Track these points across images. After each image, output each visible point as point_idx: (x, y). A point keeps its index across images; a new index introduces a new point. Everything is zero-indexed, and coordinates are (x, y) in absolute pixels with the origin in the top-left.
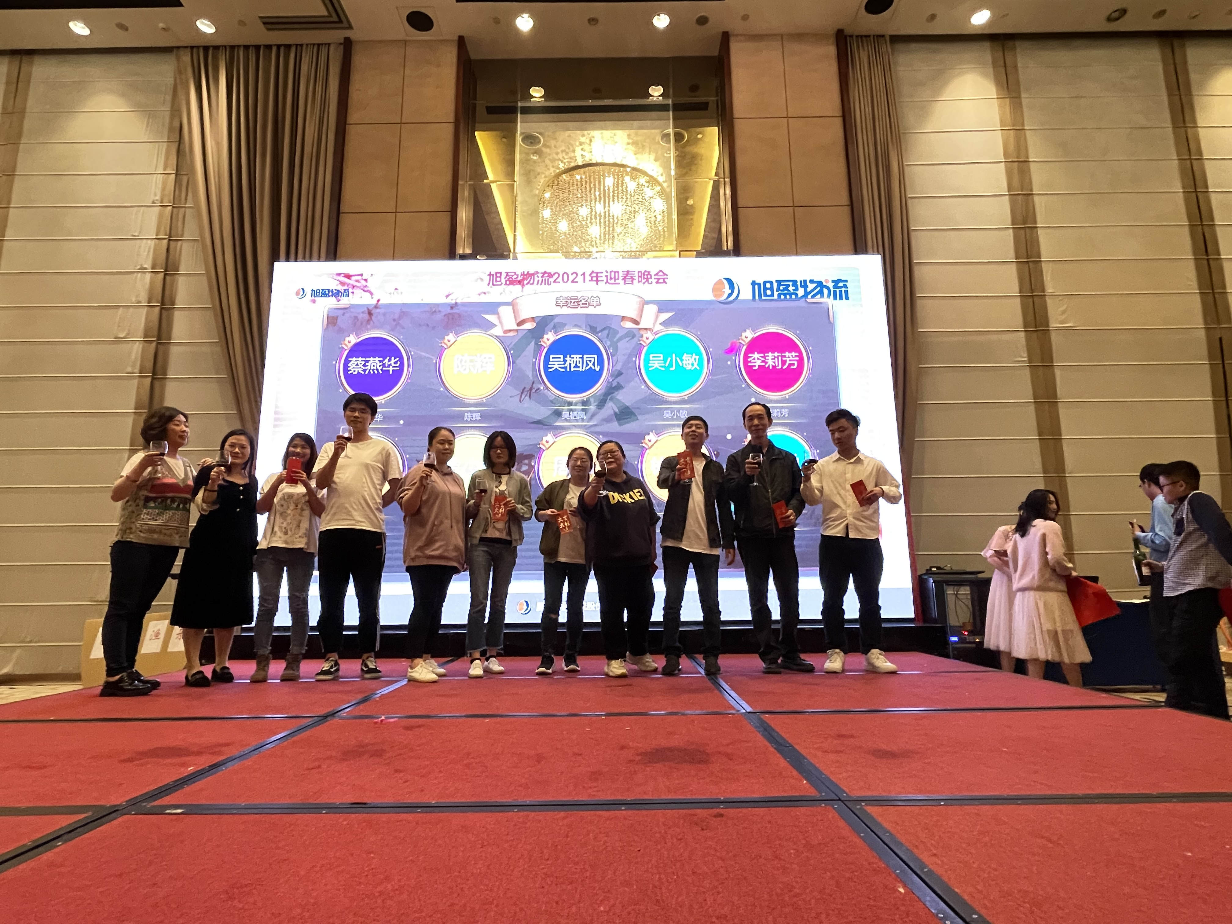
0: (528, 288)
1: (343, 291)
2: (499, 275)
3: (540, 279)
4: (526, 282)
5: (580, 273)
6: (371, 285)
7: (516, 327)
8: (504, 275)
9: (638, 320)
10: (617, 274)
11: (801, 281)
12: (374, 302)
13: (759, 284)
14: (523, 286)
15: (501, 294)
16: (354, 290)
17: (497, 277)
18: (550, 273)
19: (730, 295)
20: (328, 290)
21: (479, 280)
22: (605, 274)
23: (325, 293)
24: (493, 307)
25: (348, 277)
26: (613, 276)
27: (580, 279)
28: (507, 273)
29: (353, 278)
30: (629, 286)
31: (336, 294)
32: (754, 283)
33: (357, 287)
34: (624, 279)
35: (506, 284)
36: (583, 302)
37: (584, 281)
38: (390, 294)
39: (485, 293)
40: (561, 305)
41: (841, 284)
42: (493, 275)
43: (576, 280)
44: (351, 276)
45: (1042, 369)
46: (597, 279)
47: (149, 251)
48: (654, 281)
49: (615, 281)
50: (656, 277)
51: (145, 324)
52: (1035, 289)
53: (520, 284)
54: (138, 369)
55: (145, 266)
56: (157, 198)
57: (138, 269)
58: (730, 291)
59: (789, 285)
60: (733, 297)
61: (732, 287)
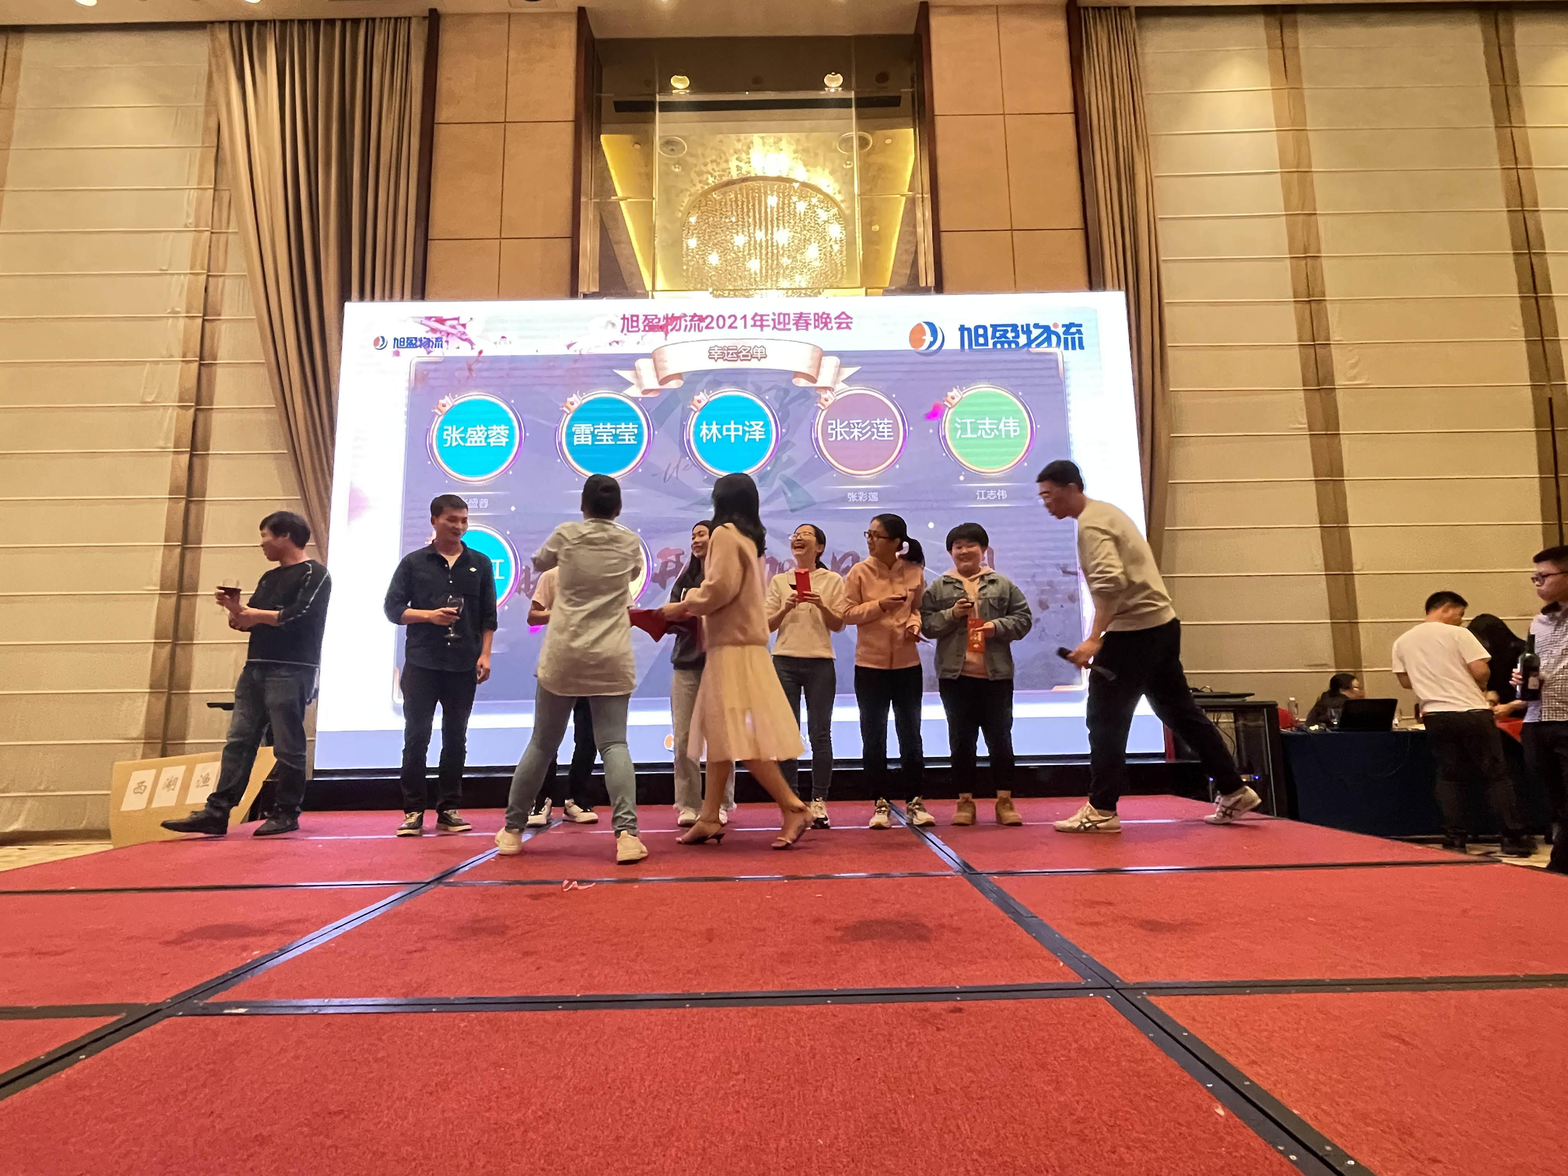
0: (673, 336)
1: (434, 340)
2: (635, 318)
3: (689, 323)
4: (670, 328)
5: (739, 316)
6: (470, 332)
7: (657, 386)
8: (641, 319)
9: (814, 375)
10: (787, 317)
11: (1022, 326)
12: (475, 353)
13: (969, 330)
14: (667, 334)
15: (638, 343)
16: (450, 339)
17: (632, 321)
18: (701, 316)
19: (932, 344)
20: (416, 338)
21: (610, 326)
22: (772, 317)
23: (411, 343)
24: (629, 361)
25: (441, 321)
26: (782, 320)
27: (740, 323)
28: (646, 316)
29: (449, 323)
30: (802, 333)
31: (426, 343)
32: (962, 329)
33: (453, 334)
34: (796, 324)
35: (644, 330)
36: (744, 353)
37: (745, 327)
38: (495, 343)
39: (617, 342)
40: (716, 357)
41: (1073, 330)
42: (627, 319)
43: (734, 325)
44: (444, 320)
45: (1325, 439)
46: (761, 324)
47: (181, 291)
48: (835, 326)
49: (785, 326)
50: (837, 320)
51: (180, 384)
52: (1317, 337)
53: (663, 331)
54: (171, 443)
55: (178, 309)
56: (191, 221)
57: (169, 313)
58: (932, 339)
59: (1007, 331)
60: (935, 347)
61: (934, 334)
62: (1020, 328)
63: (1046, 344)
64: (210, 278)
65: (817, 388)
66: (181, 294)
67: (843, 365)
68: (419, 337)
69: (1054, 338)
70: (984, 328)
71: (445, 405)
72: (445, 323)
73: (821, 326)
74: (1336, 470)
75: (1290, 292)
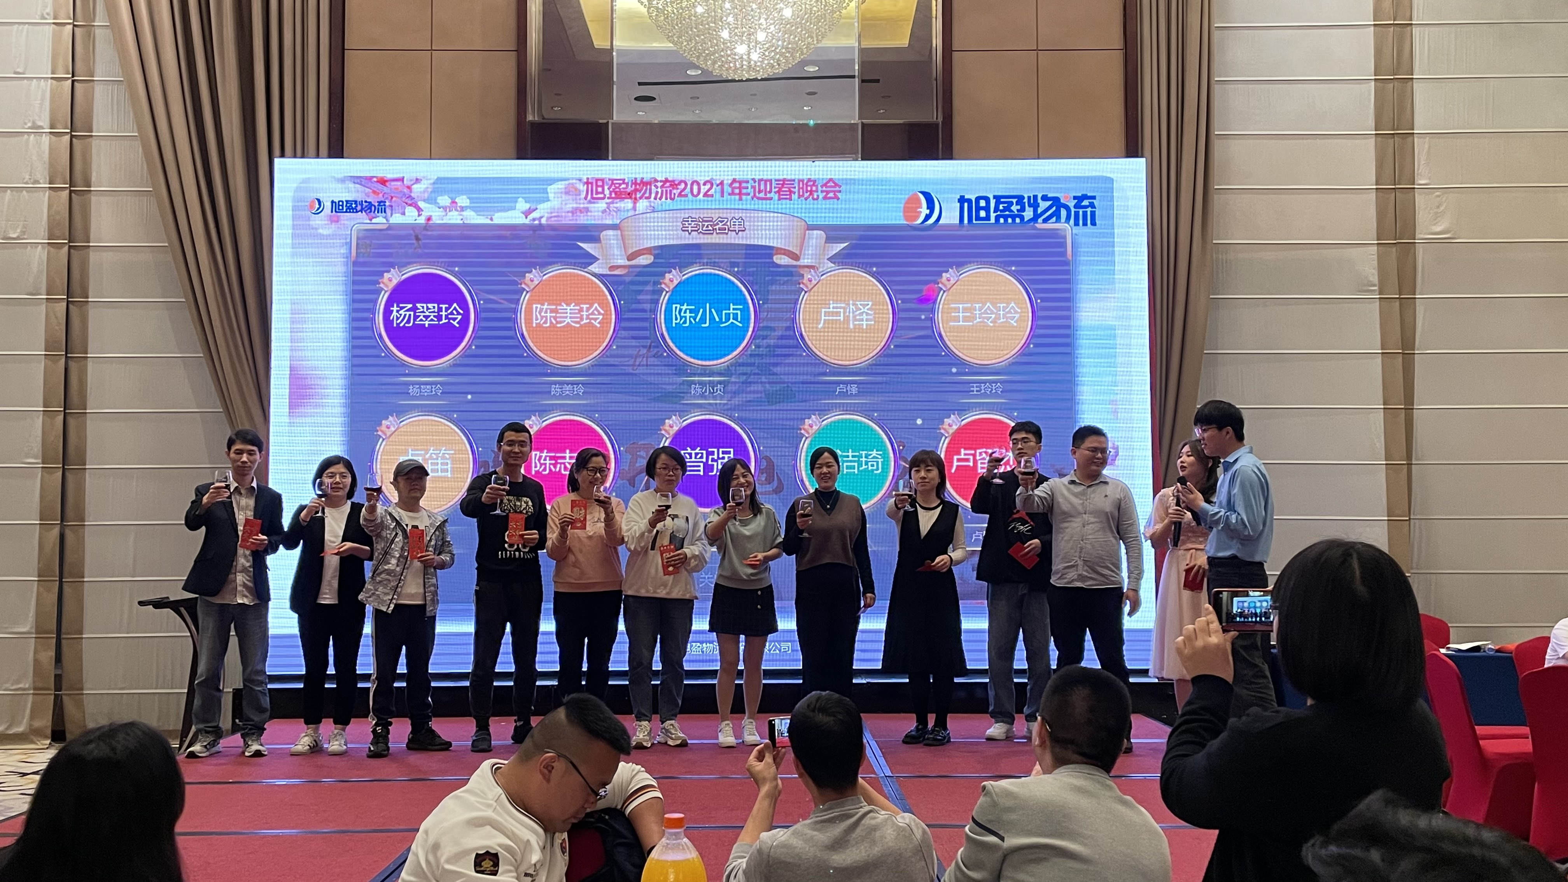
0: (643, 204)
1: (376, 204)
2: (600, 183)
3: (659, 190)
4: (639, 195)
5: (715, 183)
6: (416, 195)
7: (625, 262)
8: (607, 183)
9: (798, 253)
10: (768, 184)
11: (1029, 198)
12: (422, 220)
13: (969, 201)
14: (635, 201)
15: (604, 212)
16: (393, 203)
17: (597, 186)
18: (673, 181)
19: (928, 217)
20: (356, 202)
21: (573, 192)
24: (594, 233)
25: (383, 181)
26: (762, 187)
27: (716, 191)
28: (613, 180)
29: (391, 184)
30: (785, 205)
31: (368, 208)
32: (962, 200)
33: (397, 198)
34: (779, 192)
35: (611, 197)
36: (721, 225)
37: (722, 196)
38: (445, 210)
39: (581, 211)
40: (690, 229)
41: (1086, 203)
42: (592, 183)
43: (709, 193)
44: (387, 181)
45: (1397, 303)
46: (740, 191)
47: (43, 99)
48: (821, 196)
49: (766, 194)
50: (824, 188)
51: (49, 216)
52: (1400, 179)
53: (631, 198)
54: (44, 289)
55: (40, 123)
56: (48, 10)
57: (29, 128)
58: (928, 212)
59: (1012, 203)
60: (931, 221)
61: (931, 206)
62: (1026, 200)
63: (1054, 219)
64: (76, 83)
65: (800, 267)
66: (41, 104)
67: (830, 239)
68: (359, 200)
69: (1063, 212)
70: (987, 199)
71: (392, 279)
72: (387, 184)
73: (806, 195)
74: (1408, 342)
75: (1372, 123)
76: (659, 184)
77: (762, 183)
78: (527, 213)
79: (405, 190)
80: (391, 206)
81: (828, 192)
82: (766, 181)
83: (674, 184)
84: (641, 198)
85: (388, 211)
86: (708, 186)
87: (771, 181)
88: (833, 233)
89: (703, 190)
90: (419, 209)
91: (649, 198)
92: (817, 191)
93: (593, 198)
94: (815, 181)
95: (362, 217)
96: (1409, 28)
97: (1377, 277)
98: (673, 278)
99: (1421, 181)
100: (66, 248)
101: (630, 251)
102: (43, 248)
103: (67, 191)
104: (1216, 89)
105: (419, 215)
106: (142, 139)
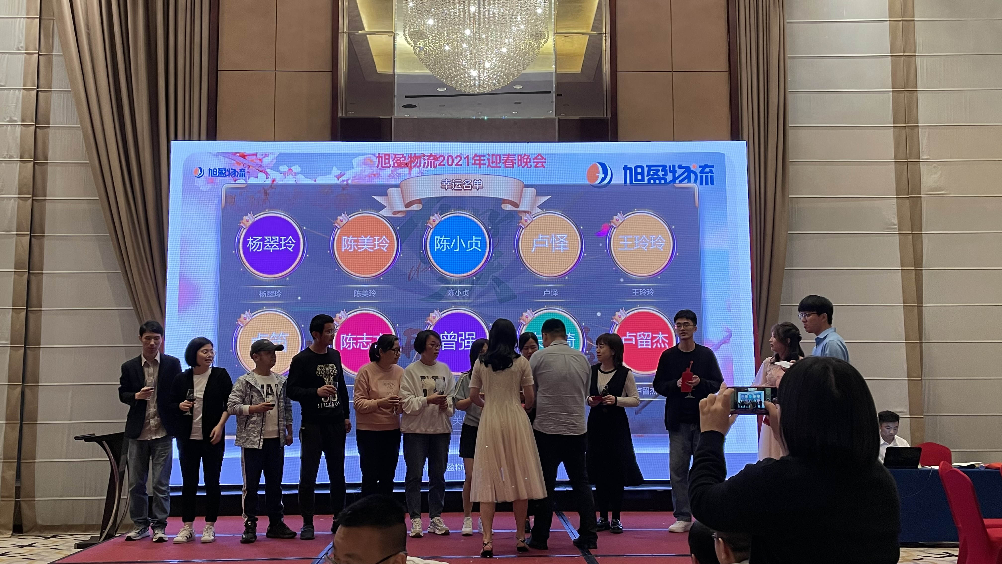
0: (415, 170)
1: (239, 171)
2: (387, 157)
3: (427, 162)
5: (463, 157)
7: (404, 209)
8: (392, 157)
9: (517, 203)
10: (498, 157)
11: (670, 167)
12: (269, 181)
13: (631, 169)
14: (411, 168)
15: (390, 176)
17: (385, 159)
19: (603, 179)
20: (225, 169)
24: (383, 190)
25: (243, 156)
26: (494, 160)
27: (464, 162)
28: (395, 155)
31: (233, 173)
32: (626, 168)
33: (253, 167)
34: (505, 163)
35: (394, 166)
36: (466, 184)
37: (468, 165)
39: (375, 175)
40: (446, 187)
41: (707, 170)
42: (382, 157)
43: (460, 163)
44: (246, 156)
45: (911, 237)
46: (480, 162)
47: (17, 103)
48: (533, 165)
49: (496, 165)
50: (535, 161)
51: (19, 180)
52: (910, 156)
53: (407, 166)
54: (15, 226)
55: (16, 119)
56: (22, 45)
57: (8, 121)
58: (603, 176)
59: (659, 170)
60: (605, 182)
61: (605, 172)
62: (668, 168)
63: (686, 181)
64: (39, 92)
65: (520, 211)
66: (17, 105)
67: (538, 194)
68: (227, 168)
69: (692, 176)
70: (642, 168)
71: (249, 220)
72: (246, 157)
73: (523, 165)
74: (918, 262)
75: (891, 119)
76: (427, 158)
77: (494, 157)
78: (338, 177)
79: (258, 162)
80: (248, 172)
81: (538, 163)
82: (497, 155)
83: (436, 158)
84: (414, 166)
85: (247, 175)
86: (459, 159)
87: (499, 155)
88: (541, 190)
89: (455, 161)
90: (267, 174)
91: (420, 166)
92: (530, 162)
93: (382, 166)
94: (529, 156)
95: (228, 179)
96: (914, 58)
97: (896, 219)
98: (436, 219)
99: (924, 157)
100: (30, 201)
101: (407, 202)
102: (15, 201)
103: (32, 163)
104: (789, 97)
105: (267, 178)
106: (82, 129)
